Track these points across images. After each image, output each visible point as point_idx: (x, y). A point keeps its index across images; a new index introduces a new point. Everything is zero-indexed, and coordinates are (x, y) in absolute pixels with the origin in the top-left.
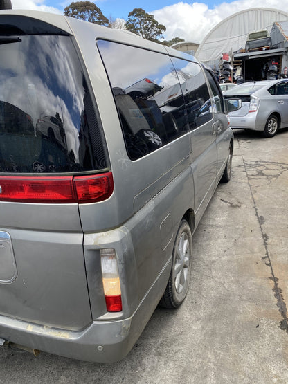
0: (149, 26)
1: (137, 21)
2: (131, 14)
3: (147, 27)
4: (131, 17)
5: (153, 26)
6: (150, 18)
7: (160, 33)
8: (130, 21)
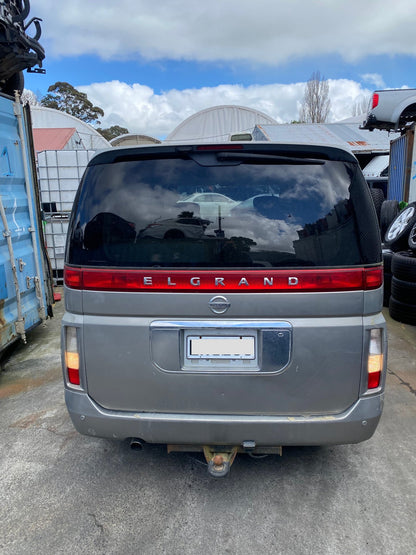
0: (80, 108)
1: (62, 98)
2: (52, 89)
3: (76, 107)
4: (52, 93)
5: (84, 108)
6: (82, 97)
7: (95, 117)
8: (50, 97)
